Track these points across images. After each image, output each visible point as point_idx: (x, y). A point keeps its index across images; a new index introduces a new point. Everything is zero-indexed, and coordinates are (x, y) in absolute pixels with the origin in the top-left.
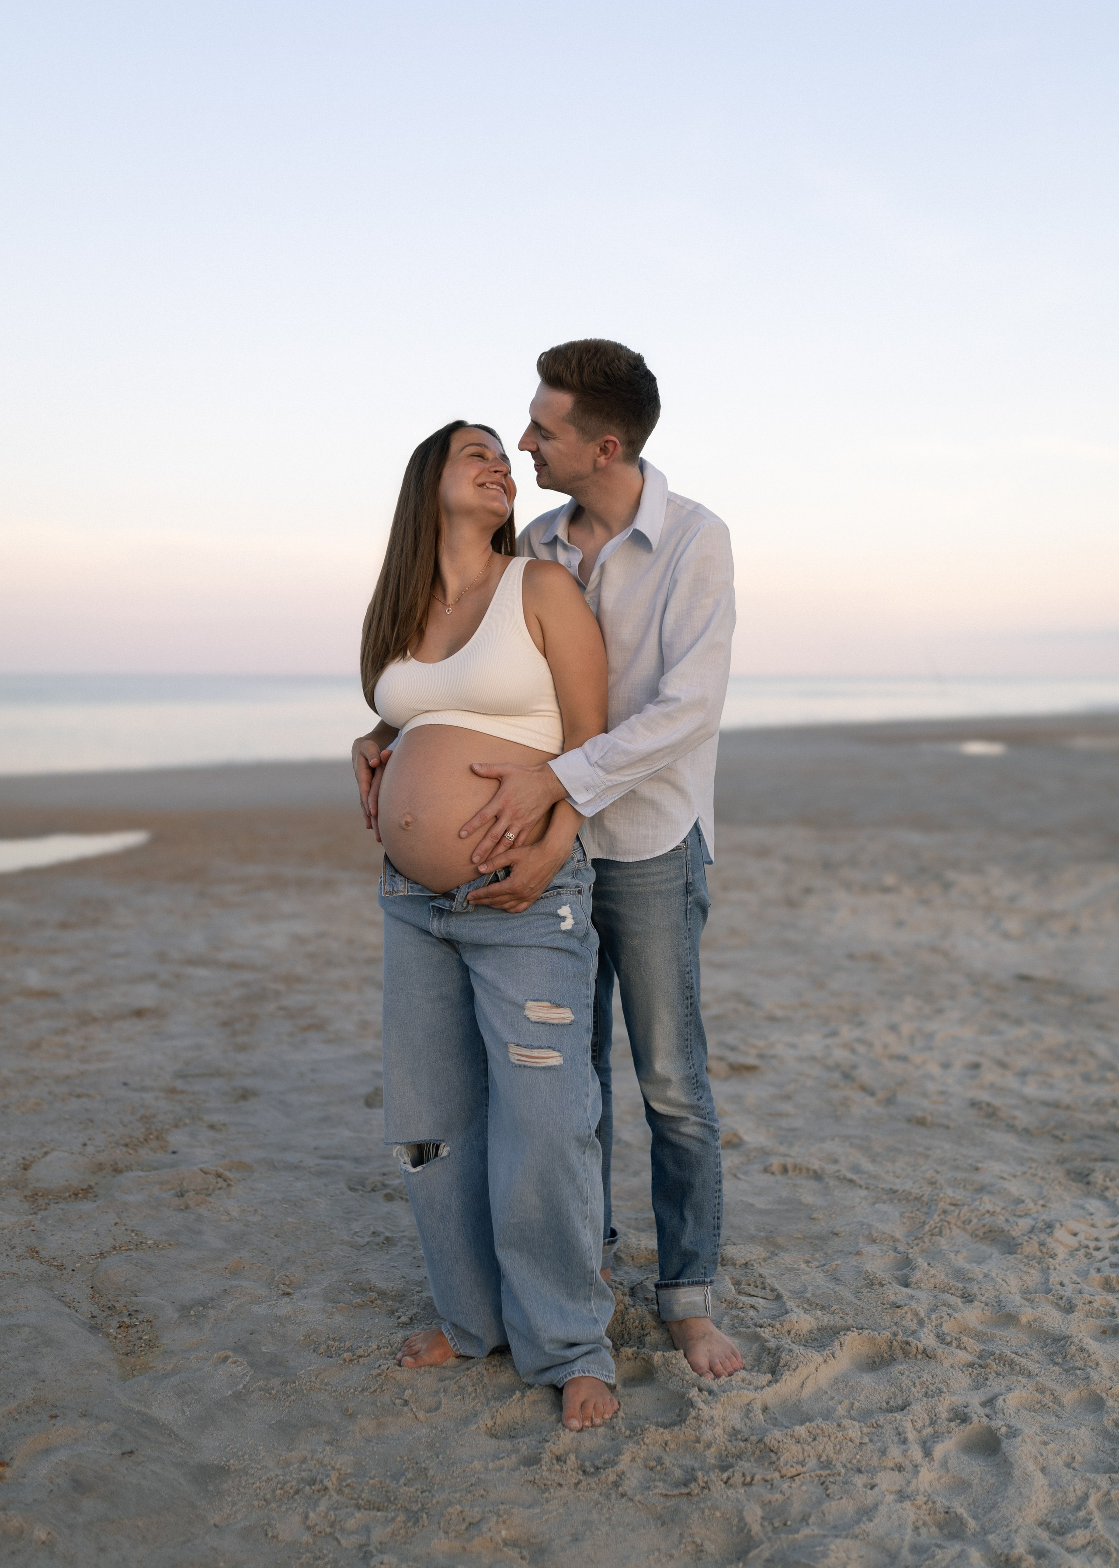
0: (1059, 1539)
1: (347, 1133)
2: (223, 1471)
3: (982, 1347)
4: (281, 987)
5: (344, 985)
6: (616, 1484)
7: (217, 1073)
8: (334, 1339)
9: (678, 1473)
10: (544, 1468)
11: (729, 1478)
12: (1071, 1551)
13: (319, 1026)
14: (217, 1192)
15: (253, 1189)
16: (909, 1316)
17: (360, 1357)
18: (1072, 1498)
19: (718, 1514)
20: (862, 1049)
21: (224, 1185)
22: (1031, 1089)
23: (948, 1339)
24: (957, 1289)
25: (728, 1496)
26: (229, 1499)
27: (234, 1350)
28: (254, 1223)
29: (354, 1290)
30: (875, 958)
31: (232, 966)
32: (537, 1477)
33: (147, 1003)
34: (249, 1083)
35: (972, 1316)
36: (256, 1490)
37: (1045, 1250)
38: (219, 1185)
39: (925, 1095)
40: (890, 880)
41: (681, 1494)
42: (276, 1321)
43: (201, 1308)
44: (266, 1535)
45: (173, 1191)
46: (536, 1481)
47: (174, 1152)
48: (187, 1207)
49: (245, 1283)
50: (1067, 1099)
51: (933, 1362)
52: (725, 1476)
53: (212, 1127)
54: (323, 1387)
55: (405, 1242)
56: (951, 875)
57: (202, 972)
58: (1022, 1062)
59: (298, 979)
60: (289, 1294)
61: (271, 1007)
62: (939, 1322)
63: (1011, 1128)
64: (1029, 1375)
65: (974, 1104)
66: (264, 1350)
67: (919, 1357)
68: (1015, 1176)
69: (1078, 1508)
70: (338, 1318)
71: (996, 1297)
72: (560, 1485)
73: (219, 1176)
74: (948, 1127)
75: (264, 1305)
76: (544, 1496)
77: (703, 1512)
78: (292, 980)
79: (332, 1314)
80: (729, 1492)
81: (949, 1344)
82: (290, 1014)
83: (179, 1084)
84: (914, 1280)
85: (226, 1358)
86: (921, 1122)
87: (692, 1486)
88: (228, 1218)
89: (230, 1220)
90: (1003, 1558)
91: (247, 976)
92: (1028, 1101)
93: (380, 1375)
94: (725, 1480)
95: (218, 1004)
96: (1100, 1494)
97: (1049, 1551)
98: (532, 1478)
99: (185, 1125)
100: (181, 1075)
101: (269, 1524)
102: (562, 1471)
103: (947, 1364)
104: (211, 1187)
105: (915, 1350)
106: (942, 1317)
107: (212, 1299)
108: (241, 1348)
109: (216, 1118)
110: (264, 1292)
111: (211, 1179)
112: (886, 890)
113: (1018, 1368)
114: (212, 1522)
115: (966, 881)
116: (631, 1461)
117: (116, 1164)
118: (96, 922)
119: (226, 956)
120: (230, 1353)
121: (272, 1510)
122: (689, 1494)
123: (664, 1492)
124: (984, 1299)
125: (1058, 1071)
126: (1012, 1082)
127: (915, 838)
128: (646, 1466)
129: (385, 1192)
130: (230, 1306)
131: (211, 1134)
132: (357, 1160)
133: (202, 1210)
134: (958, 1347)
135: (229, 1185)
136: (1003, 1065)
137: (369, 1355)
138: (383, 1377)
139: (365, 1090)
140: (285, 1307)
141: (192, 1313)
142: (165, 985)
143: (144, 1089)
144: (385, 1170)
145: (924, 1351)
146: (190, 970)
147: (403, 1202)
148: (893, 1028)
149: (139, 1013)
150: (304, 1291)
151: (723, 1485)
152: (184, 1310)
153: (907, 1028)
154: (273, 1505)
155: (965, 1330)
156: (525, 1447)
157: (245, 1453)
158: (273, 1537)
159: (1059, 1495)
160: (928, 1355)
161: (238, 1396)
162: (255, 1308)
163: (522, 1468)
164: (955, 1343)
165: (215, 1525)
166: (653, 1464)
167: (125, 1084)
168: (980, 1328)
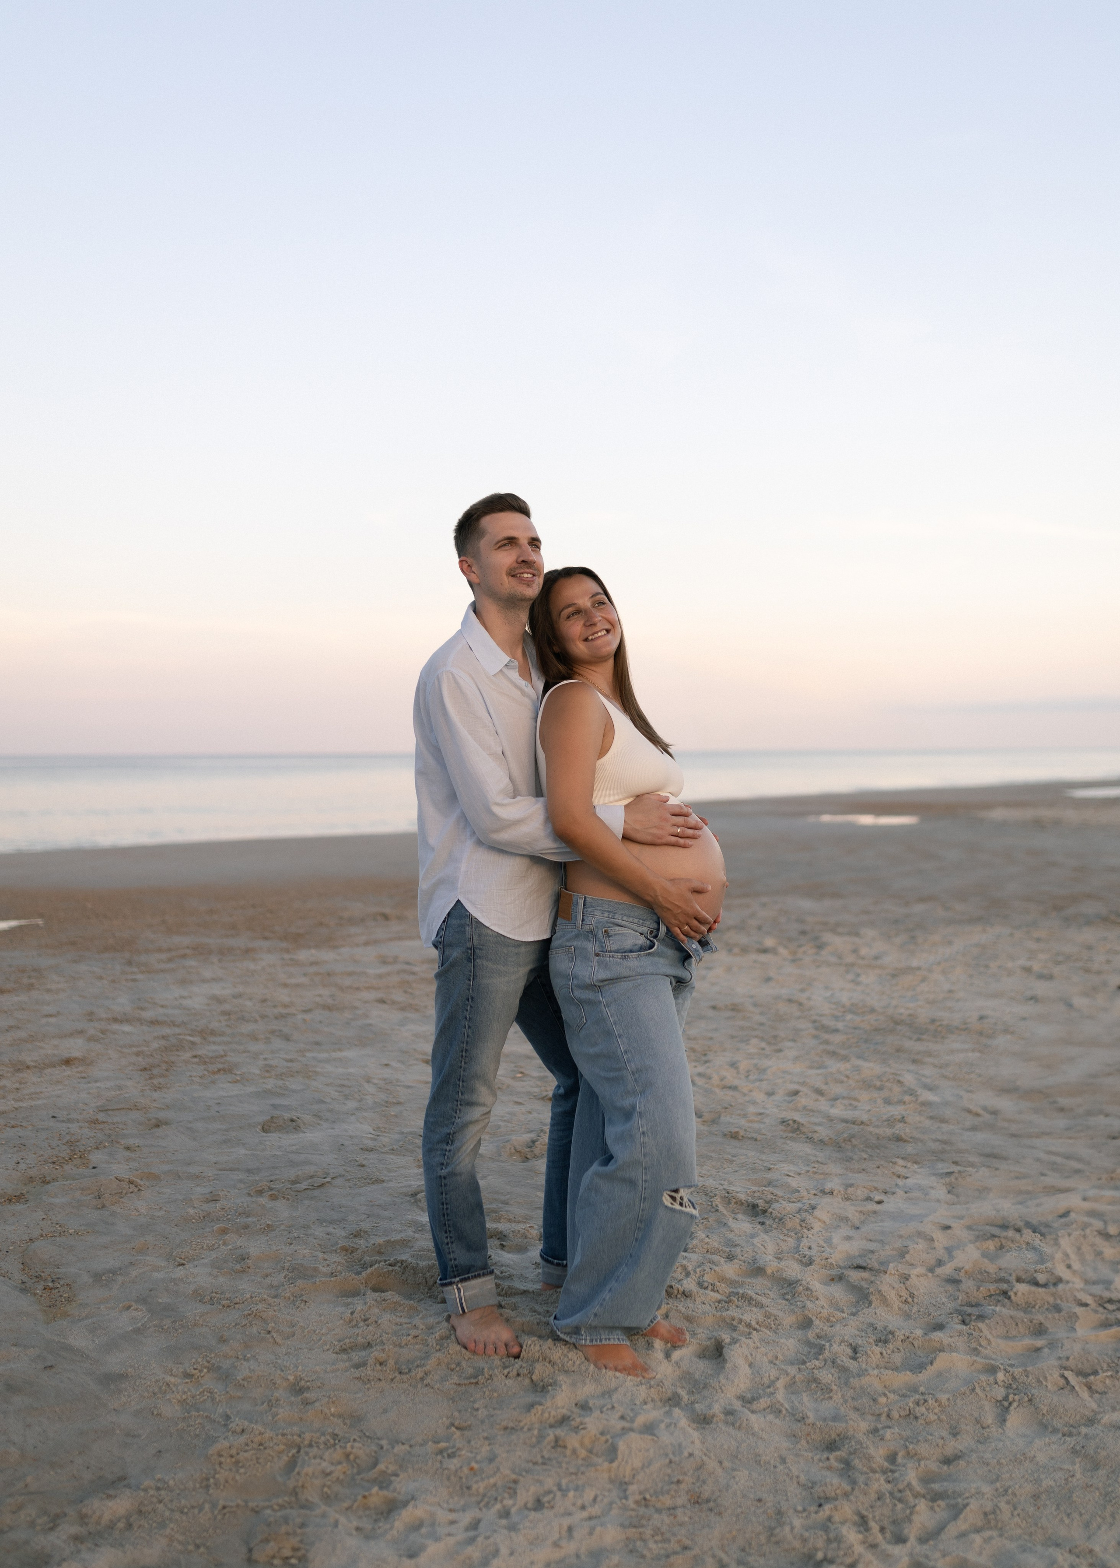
0: (748, 1405)
1: (243, 1151)
2: (123, 1377)
3: (731, 1290)
4: (197, 1039)
5: (254, 1037)
6: (422, 1379)
7: (136, 1107)
8: (216, 1293)
9: (470, 1371)
10: (368, 1368)
11: (509, 1373)
12: (753, 1412)
13: (228, 1070)
14: (129, 1195)
15: (159, 1193)
16: (680, 1269)
17: (236, 1304)
18: (766, 1381)
19: (495, 1395)
20: (700, 1081)
21: (136, 1189)
22: (837, 1111)
23: (706, 1284)
24: (724, 1252)
25: (505, 1384)
26: (126, 1393)
27: (136, 1301)
28: (158, 1217)
29: (236, 1261)
30: (735, 1008)
31: (154, 1023)
32: (363, 1374)
33: (76, 1054)
34: (162, 1115)
35: (730, 1270)
36: (147, 1387)
37: (804, 1225)
38: (131, 1190)
39: (745, 1116)
40: (769, 942)
41: (471, 1383)
42: (171, 1282)
43: (111, 1275)
44: (153, 1414)
45: (93, 1196)
46: (362, 1378)
47: (94, 1168)
48: (104, 1206)
49: (148, 1258)
50: (865, 1117)
51: (688, 1300)
52: (506, 1371)
53: (128, 1148)
54: (205, 1324)
55: (282, 1227)
56: (827, 937)
57: (127, 1028)
58: (838, 1089)
59: (213, 1033)
60: (183, 1265)
61: (187, 1055)
62: (702, 1273)
63: (810, 1139)
64: (762, 1306)
65: (783, 1122)
66: (160, 1301)
67: (679, 1296)
68: (799, 1174)
69: (769, 1387)
70: (221, 1279)
71: (753, 1257)
72: (380, 1380)
73: (131, 1182)
74: (756, 1140)
75: (162, 1273)
76: (367, 1386)
77: (484, 1393)
78: (206, 1033)
79: (217, 1276)
80: (507, 1382)
81: (706, 1288)
82: (202, 1060)
83: (101, 1117)
84: (690, 1246)
85: (130, 1307)
86: (734, 1136)
87: (480, 1378)
88: (137, 1214)
89: (140, 1215)
90: (702, 1417)
91: (167, 1031)
92: (830, 1119)
93: (250, 1315)
94: (506, 1374)
95: (138, 1054)
96: (788, 1379)
97: (736, 1411)
98: (358, 1375)
99: (105, 1147)
100: (103, 1110)
101: (155, 1407)
102: (382, 1371)
103: (698, 1300)
104: (124, 1192)
105: (676, 1292)
106: (705, 1270)
107: (121, 1269)
108: (142, 1300)
109: (131, 1142)
110: (163, 1264)
111: (125, 1185)
112: (765, 951)
113: (754, 1302)
114: (112, 1407)
115: (838, 942)
116: (437, 1365)
117: (45, 1177)
118: (30, 987)
119: (148, 1015)
120: (133, 1303)
121: (158, 1398)
122: (477, 1383)
123: (458, 1382)
124: (743, 1258)
125: (864, 1096)
126: (823, 1105)
127: (807, 904)
128: (448, 1368)
129: (270, 1193)
130: (134, 1273)
131: (127, 1153)
132: (249, 1171)
133: (116, 1208)
134: (713, 1290)
135: (139, 1190)
136: (820, 1092)
137: (243, 1303)
138: (252, 1316)
139: (261, 1119)
140: (180, 1272)
141: (104, 1278)
142: (92, 1039)
143: (69, 1121)
144: (273, 1178)
145: (683, 1293)
146: (115, 1027)
147: (285, 1201)
148: (733, 1065)
149: (68, 1062)
150: (196, 1263)
151: (503, 1377)
152: (97, 1277)
153: (743, 1065)
154: (159, 1395)
155: (722, 1279)
156: (357, 1357)
157: (140, 1366)
158: (158, 1414)
159: (757, 1379)
160: (686, 1295)
161: (137, 1331)
162: (156, 1275)
163: (352, 1370)
164: (710, 1287)
165: (114, 1409)
166: (453, 1366)
167: (53, 1117)
168: (735, 1278)
